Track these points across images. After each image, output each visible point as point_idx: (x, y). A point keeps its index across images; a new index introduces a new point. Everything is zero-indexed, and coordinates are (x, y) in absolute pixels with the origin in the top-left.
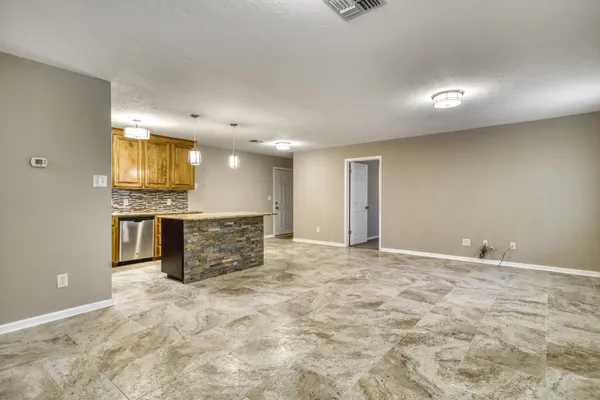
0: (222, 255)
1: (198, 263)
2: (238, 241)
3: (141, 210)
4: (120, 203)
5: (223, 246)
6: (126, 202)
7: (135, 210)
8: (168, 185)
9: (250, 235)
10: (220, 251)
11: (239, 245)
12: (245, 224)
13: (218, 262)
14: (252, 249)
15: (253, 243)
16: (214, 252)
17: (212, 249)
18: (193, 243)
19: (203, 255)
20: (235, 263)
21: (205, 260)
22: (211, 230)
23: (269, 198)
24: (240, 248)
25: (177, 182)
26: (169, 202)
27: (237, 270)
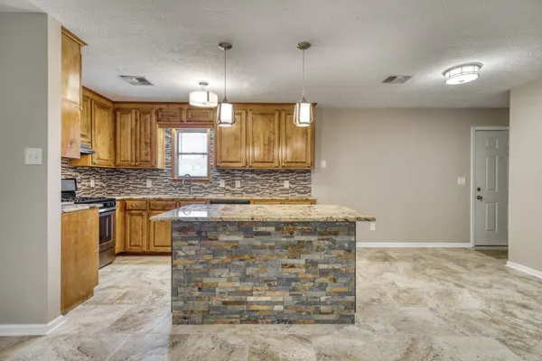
0: (247, 286)
1: (197, 294)
2: (284, 266)
3: (253, 192)
4: (233, 185)
5: (249, 271)
6: (238, 184)
7: (248, 193)
8: (277, 164)
9: (316, 257)
10: (244, 278)
11: (287, 273)
12: (303, 233)
13: (238, 298)
14: (322, 287)
15: (324, 273)
16: (230, 280)
17: (225, 273)
18: (187, 257)
19: (207, 280)
20: (278, 308)
21: (211, 289)
22: (223, 238)
23: (461, 181)
24: (290, 280)
25: (289, 160)
26: (287, 185)
27: (280, 321)
